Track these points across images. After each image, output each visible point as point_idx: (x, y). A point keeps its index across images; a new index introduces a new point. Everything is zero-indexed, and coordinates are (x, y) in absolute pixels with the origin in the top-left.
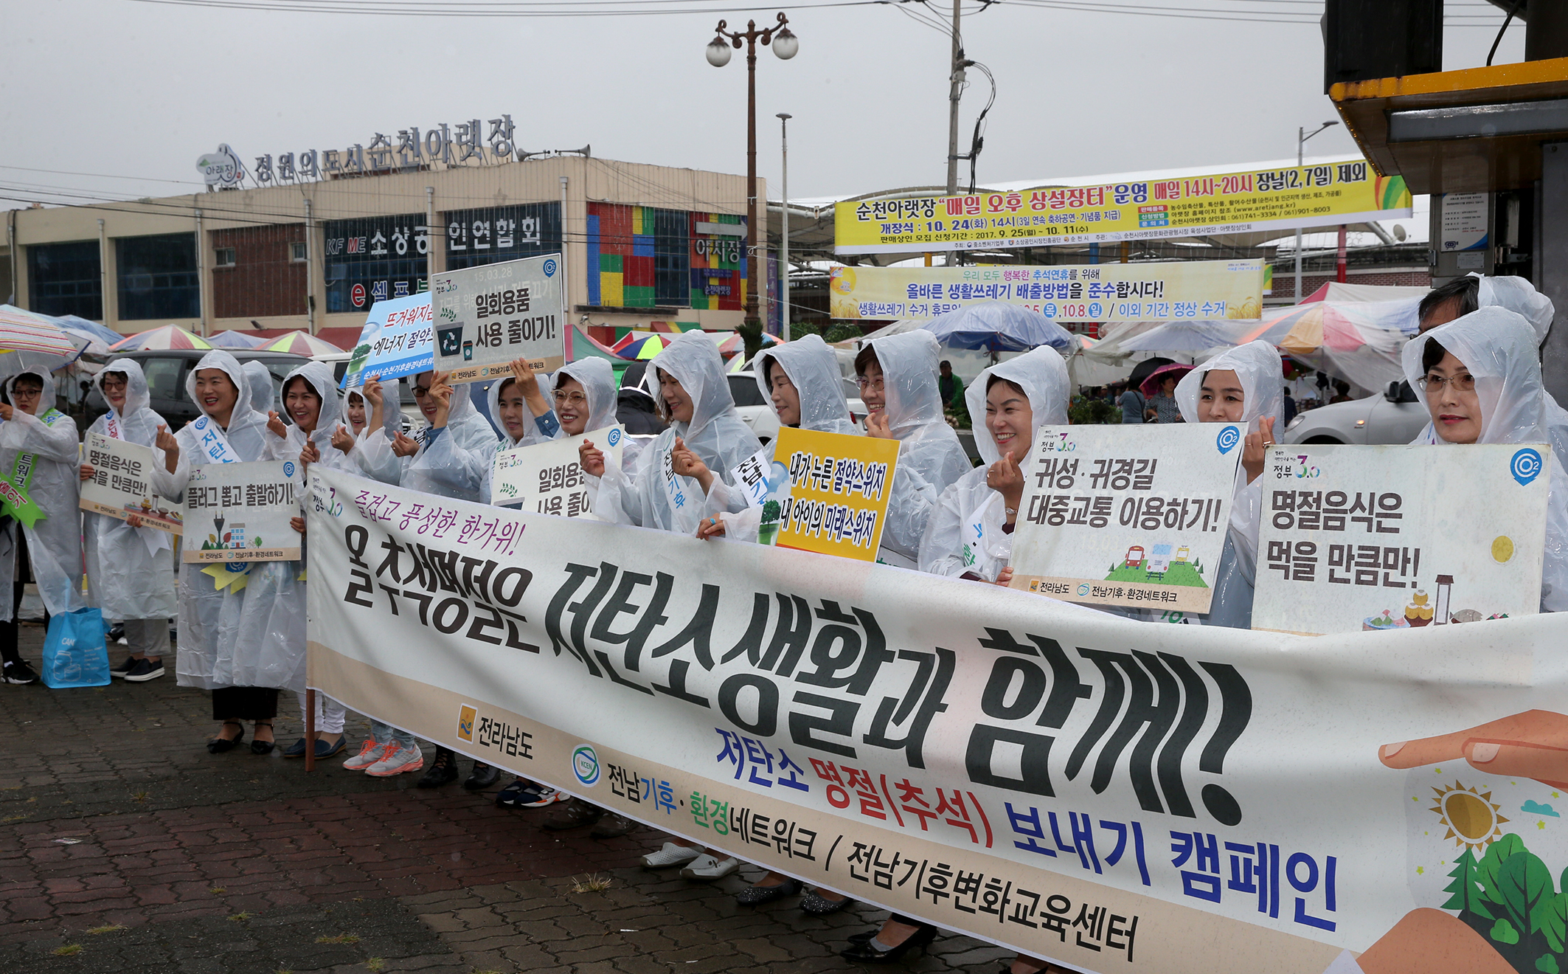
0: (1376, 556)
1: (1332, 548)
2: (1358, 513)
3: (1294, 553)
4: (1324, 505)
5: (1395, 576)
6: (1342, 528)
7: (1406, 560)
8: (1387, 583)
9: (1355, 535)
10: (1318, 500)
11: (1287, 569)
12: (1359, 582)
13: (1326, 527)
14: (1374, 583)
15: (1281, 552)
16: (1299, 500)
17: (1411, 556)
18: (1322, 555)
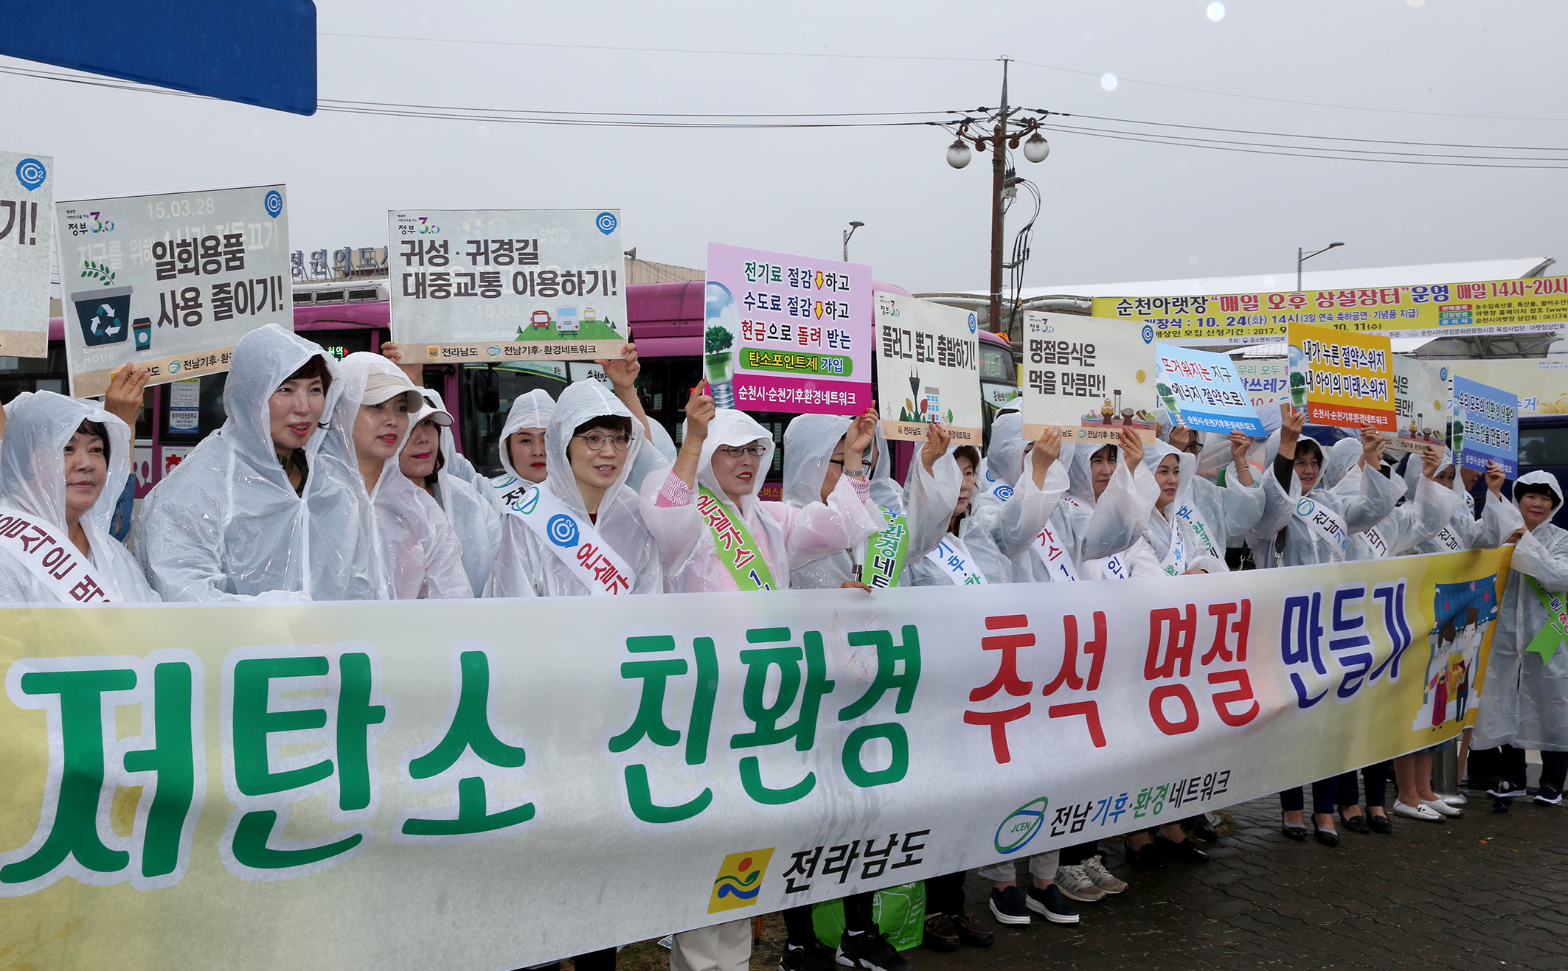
0: (1085, 380)
1: (1064, 375)
2: (1075, 355)
3: (1044, 378)
4: (1057, 350)
5: (1094, 391)
6: (1067, 363)
7: (1099, 382)
8: (1091, 395)
9: (1074, 367)
10: (1054, 346)
11: (1040, 387)
12: (1077, 394)
13: (1059, 363)
14: (1084, 395)
15: (1037, 377)
16: (1044, 346)
17: (1101, 379)
18: (1058, 378)
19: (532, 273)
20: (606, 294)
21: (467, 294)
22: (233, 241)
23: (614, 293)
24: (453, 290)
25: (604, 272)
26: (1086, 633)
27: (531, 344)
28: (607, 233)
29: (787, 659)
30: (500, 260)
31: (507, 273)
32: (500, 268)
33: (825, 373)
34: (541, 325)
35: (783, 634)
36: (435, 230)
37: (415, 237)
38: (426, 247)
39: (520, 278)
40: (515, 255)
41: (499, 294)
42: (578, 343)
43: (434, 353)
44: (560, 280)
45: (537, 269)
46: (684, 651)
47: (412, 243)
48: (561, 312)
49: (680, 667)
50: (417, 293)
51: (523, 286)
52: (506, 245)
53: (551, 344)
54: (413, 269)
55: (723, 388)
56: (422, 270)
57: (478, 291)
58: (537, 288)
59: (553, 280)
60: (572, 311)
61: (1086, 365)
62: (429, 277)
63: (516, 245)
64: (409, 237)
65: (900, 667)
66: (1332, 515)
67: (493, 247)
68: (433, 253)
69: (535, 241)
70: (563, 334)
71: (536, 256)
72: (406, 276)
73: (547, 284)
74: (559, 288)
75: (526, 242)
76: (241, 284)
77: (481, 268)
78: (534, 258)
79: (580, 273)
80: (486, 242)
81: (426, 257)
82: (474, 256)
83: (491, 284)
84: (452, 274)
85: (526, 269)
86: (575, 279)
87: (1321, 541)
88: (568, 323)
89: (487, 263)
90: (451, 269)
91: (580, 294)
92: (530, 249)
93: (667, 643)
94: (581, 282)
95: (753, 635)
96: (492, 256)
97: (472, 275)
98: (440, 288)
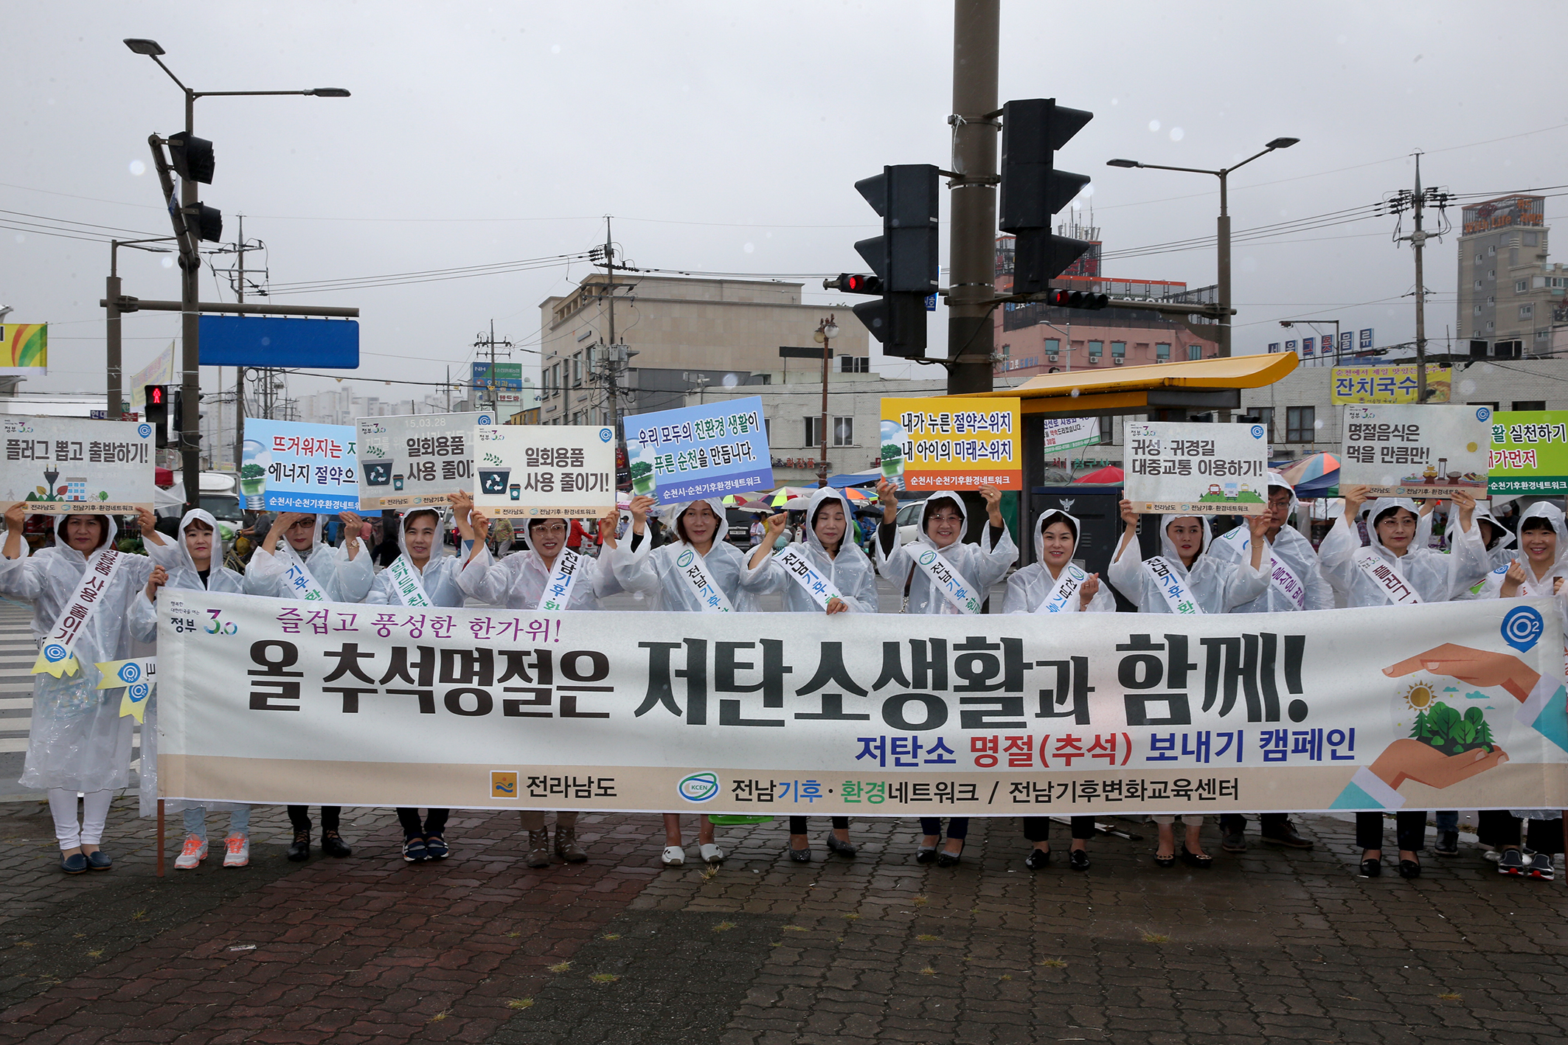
19: (1210, 461)
21: (1170, 473)
24: (1162, 470)
27: (1208, 504)
30: (1191, 453)
31: (1194, 461)
32: (1190, 458)
34: (1215, 493)
39: (1203, 463)
40: (1200, 450)
41: (1190, 473)
45: (1213, 459)
51: (1205, 469)
57: (1177, 471)
58: (1213, 470)
63: (1201, 444)
67: (1187, 445)
69: (1213, 442)
71: (1213, 451)
73: (1220, 468)
74: (1227, 471)
75: (1207, 442)
77: (1179, 457)
78: (1211, 452)
80: (1183, 441)
82: (1175, 450)
83: (1185, 467)
84: (1162, 461)
85: (1207, 459)
89: (1183, 454)
90: (1161, 457)
92: (1209, 447)
96: (1186, 450)
97: (1174, 461)
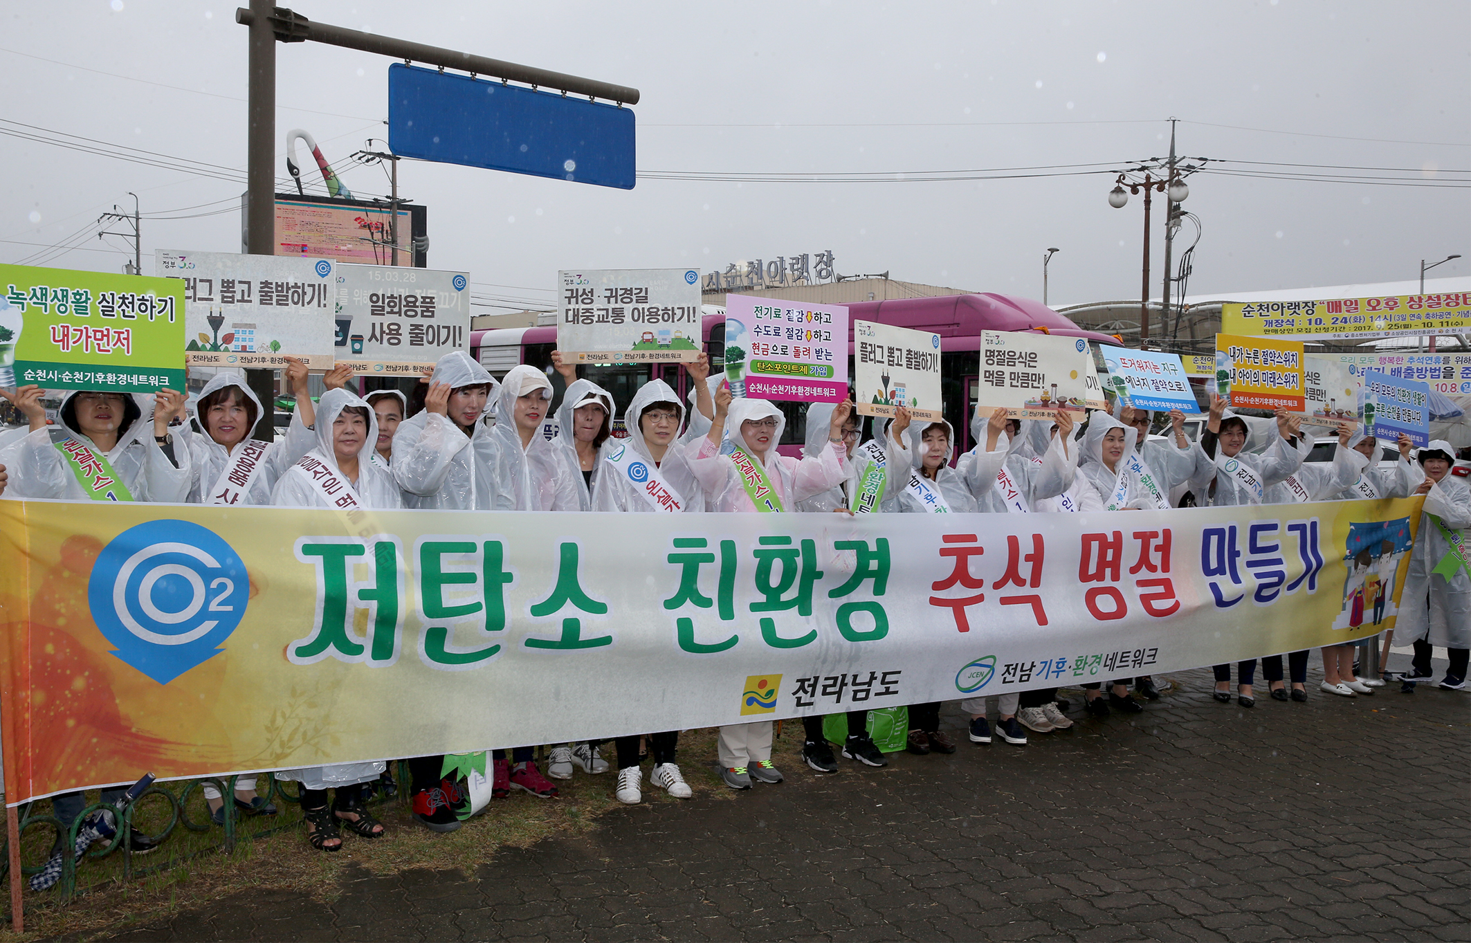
0: (1028, 377)
1: (1011, 373)
2: (1021, 360)
3: (995, 375)
4: (1007, 356)
5: (1036, 384)
6: (1014, 365)
7: (1040, 378)
8: (1033, 387)
9: (1020, 368)
10: (1004, 354)
11: (993, 382)
12: (1022, 386)
13: (1008, 365)
14: (1028, 387)
15: (990, 374)
16: (996, 354)
17: (1041, 376)
18: (1007, 376)
20: (689, 321)
22: (428, 300)
23: (694, 321)
25: (689, 308)
26: (1027, 547)
28: (691, 283)
29: (789, 557)
33: (813, 375)
35: (787, 540)
36: (586, 282)
37: (574, 287)
38: (580, 293)
42: (671, 352)
43: (582, 358)
44: (660, 312)
46: (714, 548)
47: (572, 290)
48: (660, 333)
49: (709, 558)
50: (573, 321)
52: (628, 291)
53: (654, 352)
54: (571, 307)
55: (738, 385)
56: (577, 307)
59: (656, 312)
60: (668, 332)
61: (1029, 366)
62: (581, 311)
64: (570, 287)
65: (874, 565)
66: (1251, 471)
68: (585, 296)
70: (661, 346)
72: (567, 310)
76: (430, 326)
79: (673, 308)
81: (580, 299)
86: (670, 312)
87: (1242, 490)
88: (665, 339)
91: (673, 321)
93: (702, 543)
94: (674, 314)
95: (763, 540)
98: (588, 317)
